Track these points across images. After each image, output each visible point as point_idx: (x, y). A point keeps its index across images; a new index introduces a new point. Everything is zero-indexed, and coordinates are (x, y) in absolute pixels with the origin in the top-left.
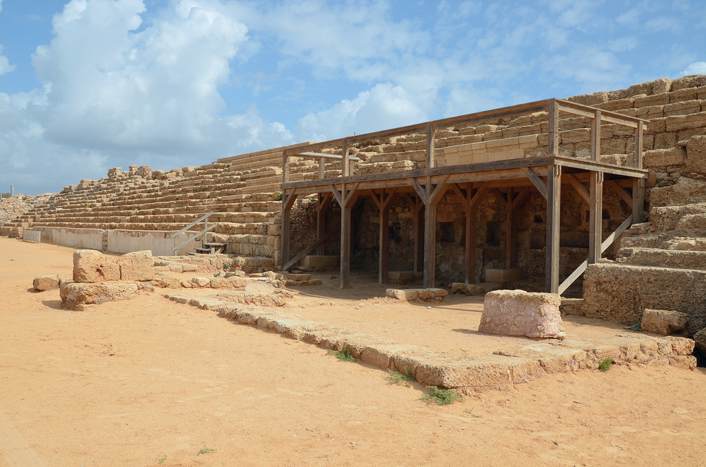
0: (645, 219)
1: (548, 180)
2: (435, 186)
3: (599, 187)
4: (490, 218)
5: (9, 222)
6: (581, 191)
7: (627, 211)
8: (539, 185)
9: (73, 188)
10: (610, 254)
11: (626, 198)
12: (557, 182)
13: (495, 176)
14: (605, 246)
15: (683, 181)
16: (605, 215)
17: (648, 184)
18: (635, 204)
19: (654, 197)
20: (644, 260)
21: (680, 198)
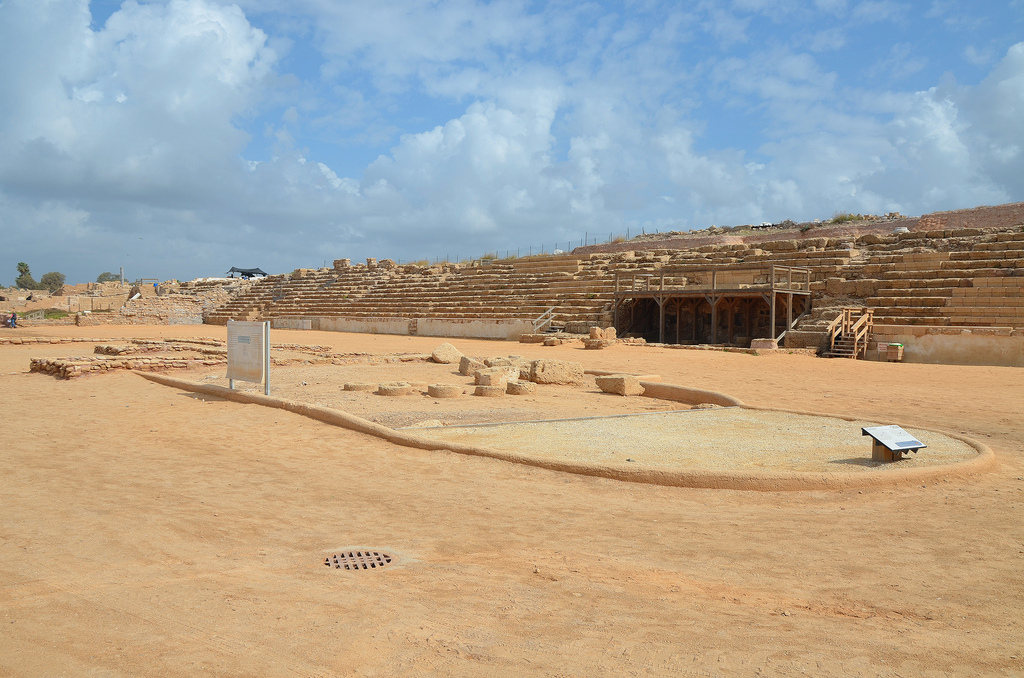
0: (810, 313)
1: (770, 298)
2: (716, 298)
3: (791, 300)
4: (736, 311)
5: (214, 311)
6: (783, 301)
7: (803, 309)
8: (766, 299)
9: (287, 277)
10: (795, 327)
11: (802, 303)
12: (774, 298)
13: (748, 295)
14: (793, 325)
15: (825, 297)
16: (794, 311)
17: (812, 297)
18: (806, 306)
19: (814, 304)
20: (807, 329)
21: (824, 305)
